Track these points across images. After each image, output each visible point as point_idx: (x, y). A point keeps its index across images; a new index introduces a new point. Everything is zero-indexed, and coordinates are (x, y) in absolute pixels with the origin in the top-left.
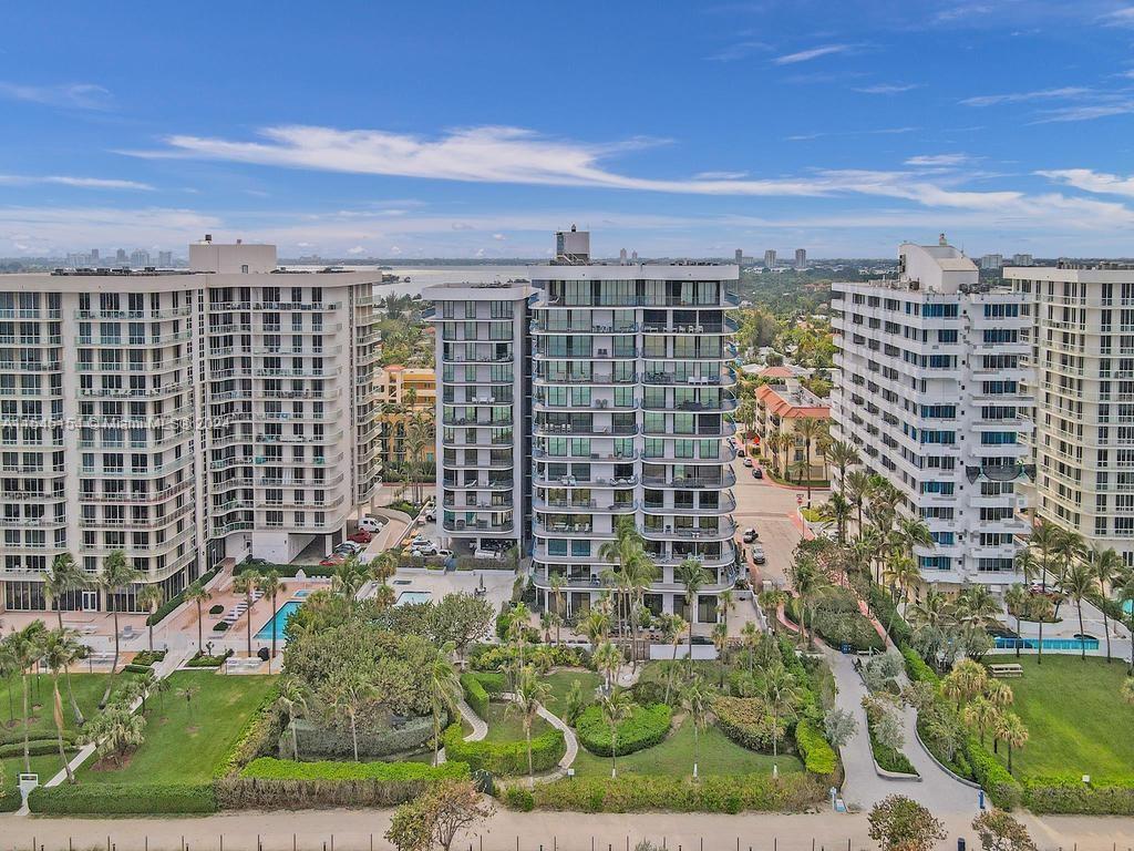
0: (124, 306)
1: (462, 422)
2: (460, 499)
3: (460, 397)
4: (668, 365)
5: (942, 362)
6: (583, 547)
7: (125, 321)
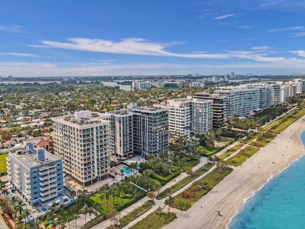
0: (103, 127)
1: (125, 136)
2: (125, 149)
3: (125, 132)
4: (164, 122)
5: (184, 116)
6: (156, 148)
7: (103, 131)
